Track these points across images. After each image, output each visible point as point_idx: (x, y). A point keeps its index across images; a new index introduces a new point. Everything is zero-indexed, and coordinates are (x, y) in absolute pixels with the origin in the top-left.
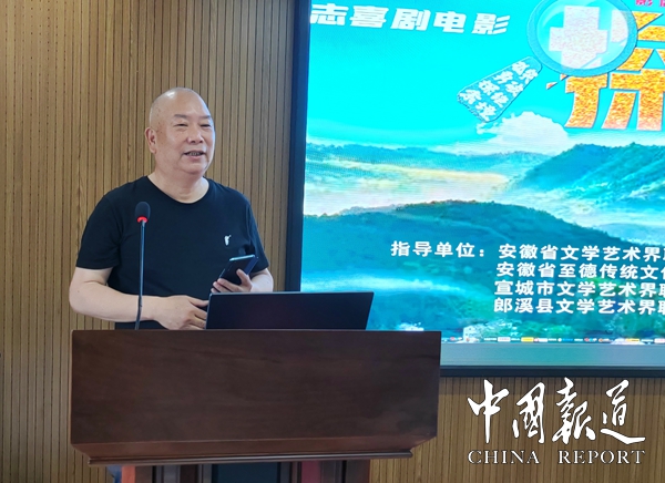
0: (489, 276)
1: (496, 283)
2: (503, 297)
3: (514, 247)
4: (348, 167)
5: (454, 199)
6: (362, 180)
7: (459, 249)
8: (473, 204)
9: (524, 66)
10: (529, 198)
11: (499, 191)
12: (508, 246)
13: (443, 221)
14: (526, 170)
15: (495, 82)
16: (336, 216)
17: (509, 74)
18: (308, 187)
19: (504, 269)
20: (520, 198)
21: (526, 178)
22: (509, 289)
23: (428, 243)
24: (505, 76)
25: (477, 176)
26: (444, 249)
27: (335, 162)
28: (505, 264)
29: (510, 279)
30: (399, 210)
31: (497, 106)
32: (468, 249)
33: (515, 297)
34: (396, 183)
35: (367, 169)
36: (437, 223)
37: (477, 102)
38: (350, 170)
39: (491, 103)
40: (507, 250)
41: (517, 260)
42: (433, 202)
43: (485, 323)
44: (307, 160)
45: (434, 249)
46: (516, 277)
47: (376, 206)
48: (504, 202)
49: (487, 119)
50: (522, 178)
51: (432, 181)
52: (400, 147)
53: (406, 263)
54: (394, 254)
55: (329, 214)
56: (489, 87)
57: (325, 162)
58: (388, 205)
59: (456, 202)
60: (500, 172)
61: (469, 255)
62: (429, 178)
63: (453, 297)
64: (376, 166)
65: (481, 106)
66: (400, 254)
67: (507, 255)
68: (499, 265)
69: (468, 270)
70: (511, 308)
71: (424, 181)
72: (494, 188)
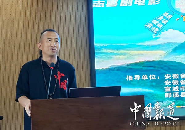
0: (162, 85)
1: (165, 88)
2: (168, 92)
3: (170, 75)
4: (109, 52)
5: (147, 60)
6: (114, 56)
7: (150, 77)
8: (154, 61)
9: (168, 14)
10: (174, 58)
11: (163, 56)
12: (168, 75)
13: (143, 68)
14: (172, 48)
15: (157, 20)
16: (107, 68)
17: (162, 17)
18: (96, 60)
19: (167, 83)
20: (170, 58)
21: (172, 51)
22: (170, 89)
23: (139, 76)
24: (161, 18)
25: (154, 52)
26: (145, 77)
27: (105, 51)
28: (167, 81)
29: (170, 86)
30: (128, 65)
31: (159, 28)
32: (153, 77)
33: (172, 92)
34: (126, 56)
35: (116, 52)
36: (142, 69)
37: (152, 27)
38: (110, 53)
39: (157, 27)
40: (167, 76)
41: (172, 79)
42: (139, 62)
43: (162, 102)
44: (95, 51)
45: (141, 77)
46: (172, 85)
47: (120, 64)
48: (165, 60)
49: (156, 33)
50: (171, 51)
51: (138, 55)
52: (126, 44)
53: (132, 83)
54: (128, 80)
55: (104, 68)
56: (155, 22)
57: (101, 51)
58: (124, 64)
59: (147, 61)
60: (162, 50)
61: (154, 79)
62: (137, 54)
63: (150, 93)
64: (118, 51)
65: (153, 29)
66: (130, 80)
67: (168, 78)
68: (165, 81)
69: (154, 84)
70: (171, 96)
71: (136, 55)
72: (160, 55)
